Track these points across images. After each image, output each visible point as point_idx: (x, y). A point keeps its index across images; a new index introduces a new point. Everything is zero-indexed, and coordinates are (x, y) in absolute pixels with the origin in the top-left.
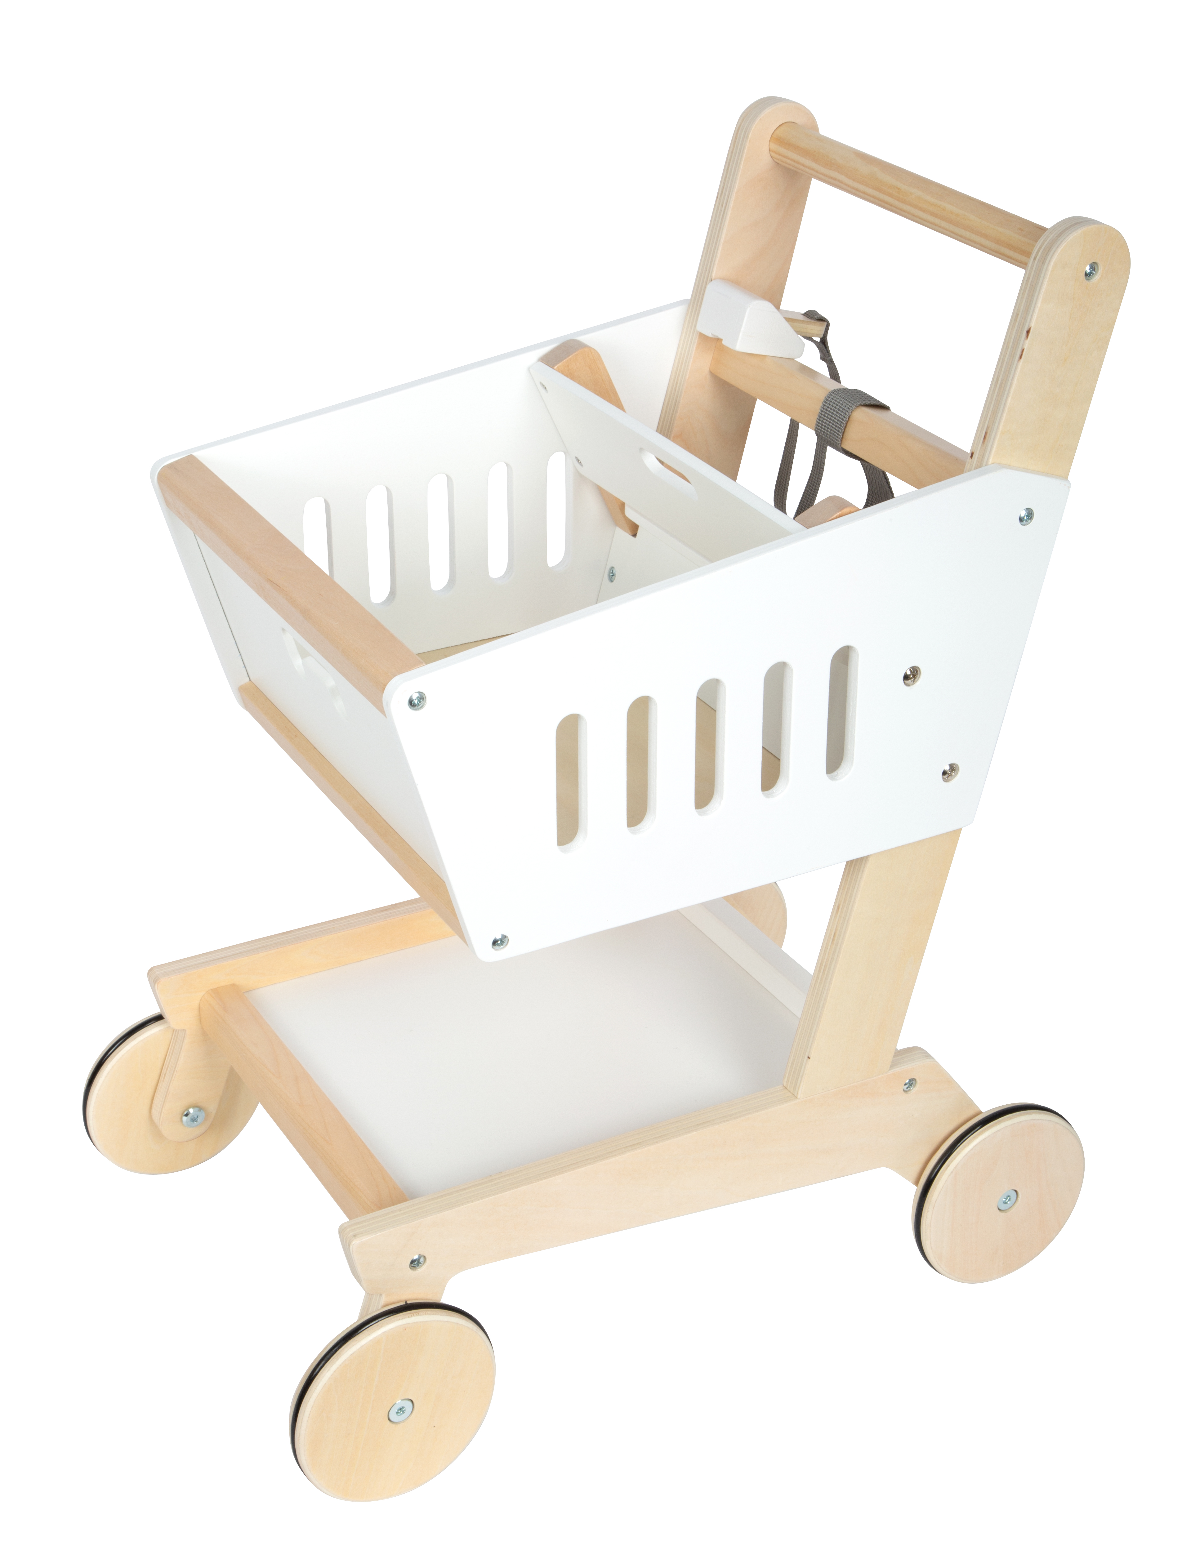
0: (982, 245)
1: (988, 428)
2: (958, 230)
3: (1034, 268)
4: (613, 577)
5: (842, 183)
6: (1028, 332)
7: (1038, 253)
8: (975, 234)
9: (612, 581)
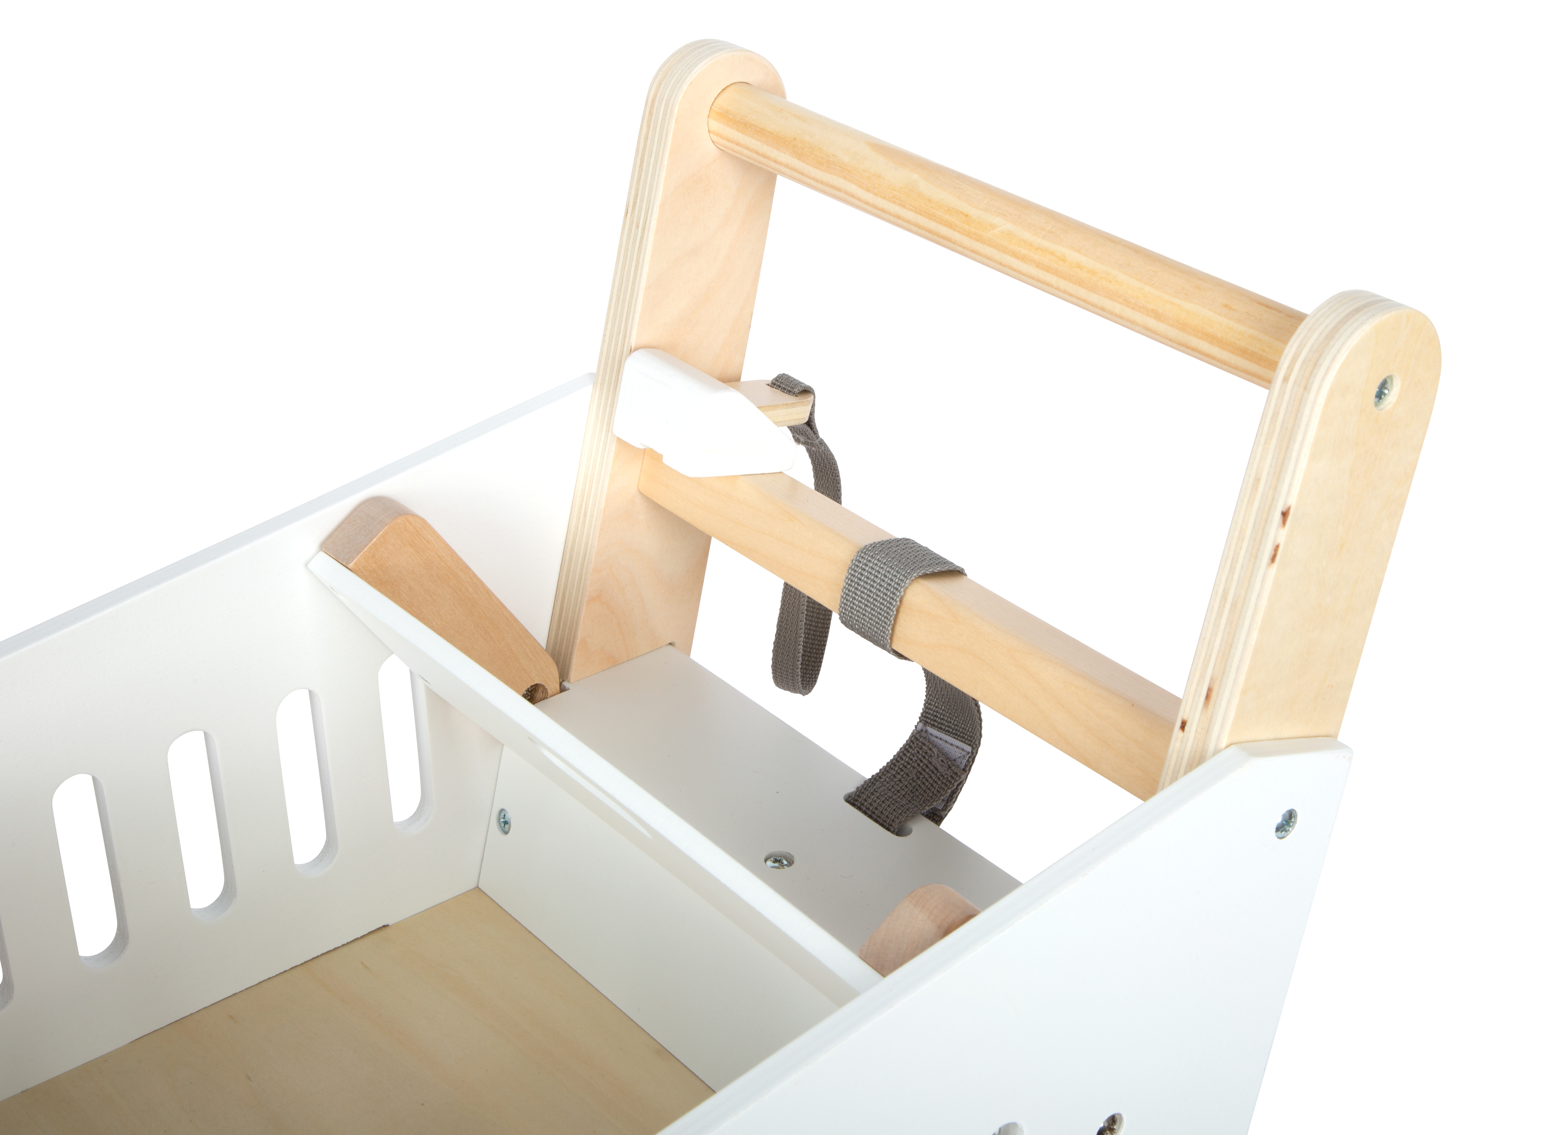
0: (1147, 329)
1: (1212, 680)
2: (1094, 298)
3: (1287, 397)
4: (506, 826)
5: (853, 196)
6: (1285, 515)
7: (1290, 368)
8: (1133, 308)
9: (506, 833)
